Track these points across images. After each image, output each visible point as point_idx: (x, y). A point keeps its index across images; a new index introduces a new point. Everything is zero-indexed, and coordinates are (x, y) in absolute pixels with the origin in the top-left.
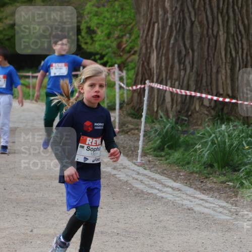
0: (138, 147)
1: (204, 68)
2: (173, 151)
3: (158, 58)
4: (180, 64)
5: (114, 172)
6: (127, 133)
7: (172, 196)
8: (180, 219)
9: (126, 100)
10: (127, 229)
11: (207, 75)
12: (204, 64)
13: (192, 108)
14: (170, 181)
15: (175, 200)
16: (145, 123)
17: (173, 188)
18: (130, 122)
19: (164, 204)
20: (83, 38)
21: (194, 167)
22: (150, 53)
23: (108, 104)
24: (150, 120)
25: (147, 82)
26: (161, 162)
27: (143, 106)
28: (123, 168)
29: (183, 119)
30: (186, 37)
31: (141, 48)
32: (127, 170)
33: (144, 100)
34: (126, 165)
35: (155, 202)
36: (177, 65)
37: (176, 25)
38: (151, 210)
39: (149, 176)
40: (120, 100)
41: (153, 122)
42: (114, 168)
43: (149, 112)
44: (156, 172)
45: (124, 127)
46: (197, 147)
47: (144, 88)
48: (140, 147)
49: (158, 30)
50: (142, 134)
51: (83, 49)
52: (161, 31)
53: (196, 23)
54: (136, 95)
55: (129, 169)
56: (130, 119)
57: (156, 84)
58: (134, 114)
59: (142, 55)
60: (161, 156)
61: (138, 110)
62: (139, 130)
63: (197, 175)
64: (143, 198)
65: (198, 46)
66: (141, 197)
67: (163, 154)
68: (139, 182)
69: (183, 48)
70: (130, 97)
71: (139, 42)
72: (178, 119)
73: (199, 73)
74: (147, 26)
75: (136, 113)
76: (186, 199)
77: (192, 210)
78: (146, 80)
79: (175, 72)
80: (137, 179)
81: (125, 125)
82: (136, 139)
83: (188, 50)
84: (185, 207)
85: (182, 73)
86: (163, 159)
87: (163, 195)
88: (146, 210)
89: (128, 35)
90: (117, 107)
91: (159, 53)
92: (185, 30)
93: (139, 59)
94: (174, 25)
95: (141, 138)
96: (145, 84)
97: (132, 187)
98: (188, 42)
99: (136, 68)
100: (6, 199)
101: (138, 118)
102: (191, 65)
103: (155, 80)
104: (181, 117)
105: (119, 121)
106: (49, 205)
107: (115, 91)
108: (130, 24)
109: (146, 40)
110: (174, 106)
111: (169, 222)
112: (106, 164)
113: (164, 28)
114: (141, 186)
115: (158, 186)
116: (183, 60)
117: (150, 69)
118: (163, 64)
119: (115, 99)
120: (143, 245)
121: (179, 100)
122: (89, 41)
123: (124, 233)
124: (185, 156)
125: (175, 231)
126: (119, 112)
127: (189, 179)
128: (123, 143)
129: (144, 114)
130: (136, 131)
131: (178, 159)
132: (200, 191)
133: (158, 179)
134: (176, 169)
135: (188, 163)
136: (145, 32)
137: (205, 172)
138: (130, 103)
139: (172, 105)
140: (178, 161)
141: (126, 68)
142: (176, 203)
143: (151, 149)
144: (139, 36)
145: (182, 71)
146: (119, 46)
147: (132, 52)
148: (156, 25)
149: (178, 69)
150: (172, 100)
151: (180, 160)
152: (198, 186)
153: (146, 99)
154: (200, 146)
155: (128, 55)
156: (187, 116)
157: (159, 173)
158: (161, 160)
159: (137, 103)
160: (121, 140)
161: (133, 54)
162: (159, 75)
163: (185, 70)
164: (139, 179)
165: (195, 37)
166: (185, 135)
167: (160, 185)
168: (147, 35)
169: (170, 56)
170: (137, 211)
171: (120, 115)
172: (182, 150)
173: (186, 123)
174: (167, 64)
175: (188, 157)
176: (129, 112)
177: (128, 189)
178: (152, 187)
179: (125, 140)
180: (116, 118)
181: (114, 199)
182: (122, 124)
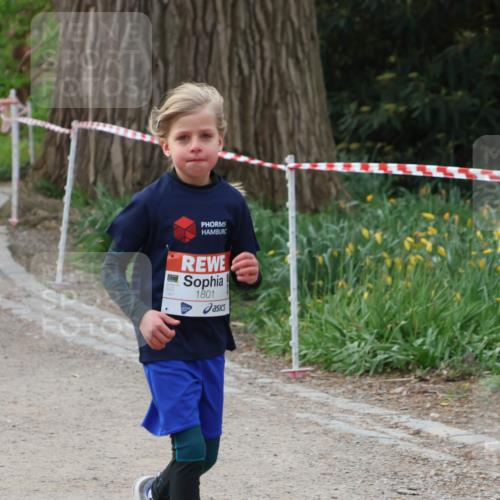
5: (8, 304)
6: (34, 226)
7: (122, 350)
8: (139, 396)
9: (32, 161)
15: (130, 358)
16: (72, 205)
18: (41, 206)
19: (107, 366)
24: (81, 200)
25: (74, 123)
27: (65, 172)
28: (26, 296)
33: (68, 161)
34: (33, 289)
35: (90, 362)
38: (81, 377)
40: (21, 161)
41: (87, 204)
42: (9, 297)
43: (78, 185)
45: (28, 214)
47: (68, 135)
48: (61, 253)
50: (64, 228)
53: (172, 8)
54: (52, 150)
56: (40, 198)
57: (95, 123)
58: (48, 189)
61: (56, 181)
62: (58, 220)
64: (64, 355)
65: (175, 54)
66: (62, 352)
70: (40, 154)
78: (71, 120)
81: (29, 210)
82: (52, 238)
83: (157, 61)
87: (106, 348)
88: (73, 379)
90: (15, 174)
95: (63, 237)
96: (70, 127)
101: (56, 197)
105: (19, 202)
107: (10, 144)
111: (118, 401)
119: (11, 159)
121: (139, 160)
123: (27, 425)
125: (129, 418)
126: (18, 185)
128: (26, 247)
129: (68, 188)
130: (53, 223)
138: (42, 167)
139: (125, 171)
142: (131, 363)
146: (18, 53)
150: (125, 160)
153: (71, 158)
160: (24, 240)
165: (169, 35)
170: (54, 380)
171: (20, 191)
176: (39, 184)
179: (30, 241)
180: (11, 197)
181: (6, 358)
182: (24, 209)
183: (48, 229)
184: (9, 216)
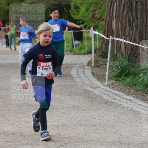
0: (105, 75)
1: (144, 29)
2: (126, 77)
3: (116, 23)
4: (130, 26)
5: (92, 90)
6: (99, 67)
7: (126, 104)
8: (131, 117)
9: (98, 48)
10: (100, 123)
11: (146, 33)
12: (144, 26)
13: (138, 52)
14: (125, 95)
15: (128, 106)
16: (110, 61)
17: (127, 99)
18: (101, 61)
19: (122, 108)
20: (72, 11)
21: (139, 87)
22: (112, 20)
23: (87, 50)
24: (113, 59)
25: (110, 37)
26: (119, 84)
27: (108, 51)
28: (97, 87)
29: (132, 59)
30: (133, 11)
31: (107, 17)
32: (99, 88)
33: (109, 48)
34: (99, 85)
35: (116, 107)
36: (128, 27)
37: (127, 3)
38: (114, 112)
39: (113, 92)
40: (95, 47)
41: (114, 60)
42: (92, 87)
43: (111, 55)
44: (117, 90)
45: (97, 63)
46: (141, 75)
47: (109, 40)
48: (107, 75)
49: (117, 6)
50: (108, 67)
51: (72, 17)
52: (118, 7)
53: (139, 2)
54: (104, 44)
55: (100, 88)
56: (100, 58)
57: (116, 38)
58: (103, 56)
59: (107, 21)
60: (119, 81)
61: (105, 54)
62: (106, 65)
63: (141, 92)
64: (109, 105)
65: (140, 16)
66: (108, 104)
67: (120, 79)
68: (106, 95)
69: (131, 17)
70: (100, 46)
71: (105, 13)
72: (129, 59)
73: (141, 32)
74: (110, 4)
75: (104, 56)
76: (135, 106)
77: (139, 112)
78: (109, 36)
79: (127, 31)
80: (105, 94)
81: (97, 62)
82: (104, 70)
83: (134, 18)
84: (134, 110)
85: (131, 32)
86: (121, 82)
87: (121, 103)
88: (111, 112)
89: (98, 10)
90: (93, 51)
91: (117, 20)
92: (132, 7)
93: (105, 24)
94: (126, 4)
95: (108, 70)
96: (109, 38)
97: (102, 99)
98: (134, 14)
99: (104, 29)
100: (29, 105)
101: (105, 58)
102: (136, 27)
103: (115, 36)
104: (131, 57)
105: (94, 60)
106: (54, 108)
107: (92, 42)
108: (100, 3)
109: (109, 12)
110: (127, 51)
111: (125, 119)
112: (87, 85)
113: (120, 5)
114: (108, 98)
115: (118, 98)
116: (131, 24)
117: (112, 30)
118: (120, 27)
119: (92, 47)
120: (110, 132)
121: (130, 47)
122: (76, 13)
123: (99, 125)
124: (133, 81)
125: (128, 124)
126: (94, 55)
127: (137, 94)
128: (97, 73)
129: (109, 56)
130: (104, 66)
131: (129, 82)
132: (143, 101)
133: (117, 94)
134: (128, 88)
135: (136, 85)
136: (109, 8)
137: (146, 90)
138: (101, 50)
139: (125, 51)
140: (130, 83)
141: (97, 29)
142: (129, 108)
143: (113, 76)
144: (105, 10)
145: (131, 31)
146: (93, 16)
147: (101, 20)
148: (115, 4)
149: (128, 29)
150: (125, 48)
151: (131, 83)
152: (142, 98)
153: (110, 47)
154: (143, 74)
155: (99, 21)
156: (134, 57)
157: (118, 91)
158: (119, 83)
159: (105, 49)
160: (96, 71)
161: (102, 21)
162: (117, 33)
163: (133, 30)
164: (107, 94)
165: (138, 11)
166: (133, 68)
167: (119, 97)
168: (110, 9)
169: (124, 22)
170: (106, 112)
171: (95, 56)
172: (132, 77)
173: (134, 61)
174: (122, 27)
175: (136, 81)
176: (100, 54)
177: (100, 99)
178: (114, 99)
179: (98, 71)
180: (92, 58)
181: (92, 105)
182: (96, 62)
183: (103, 68)
184: (92, 64)
